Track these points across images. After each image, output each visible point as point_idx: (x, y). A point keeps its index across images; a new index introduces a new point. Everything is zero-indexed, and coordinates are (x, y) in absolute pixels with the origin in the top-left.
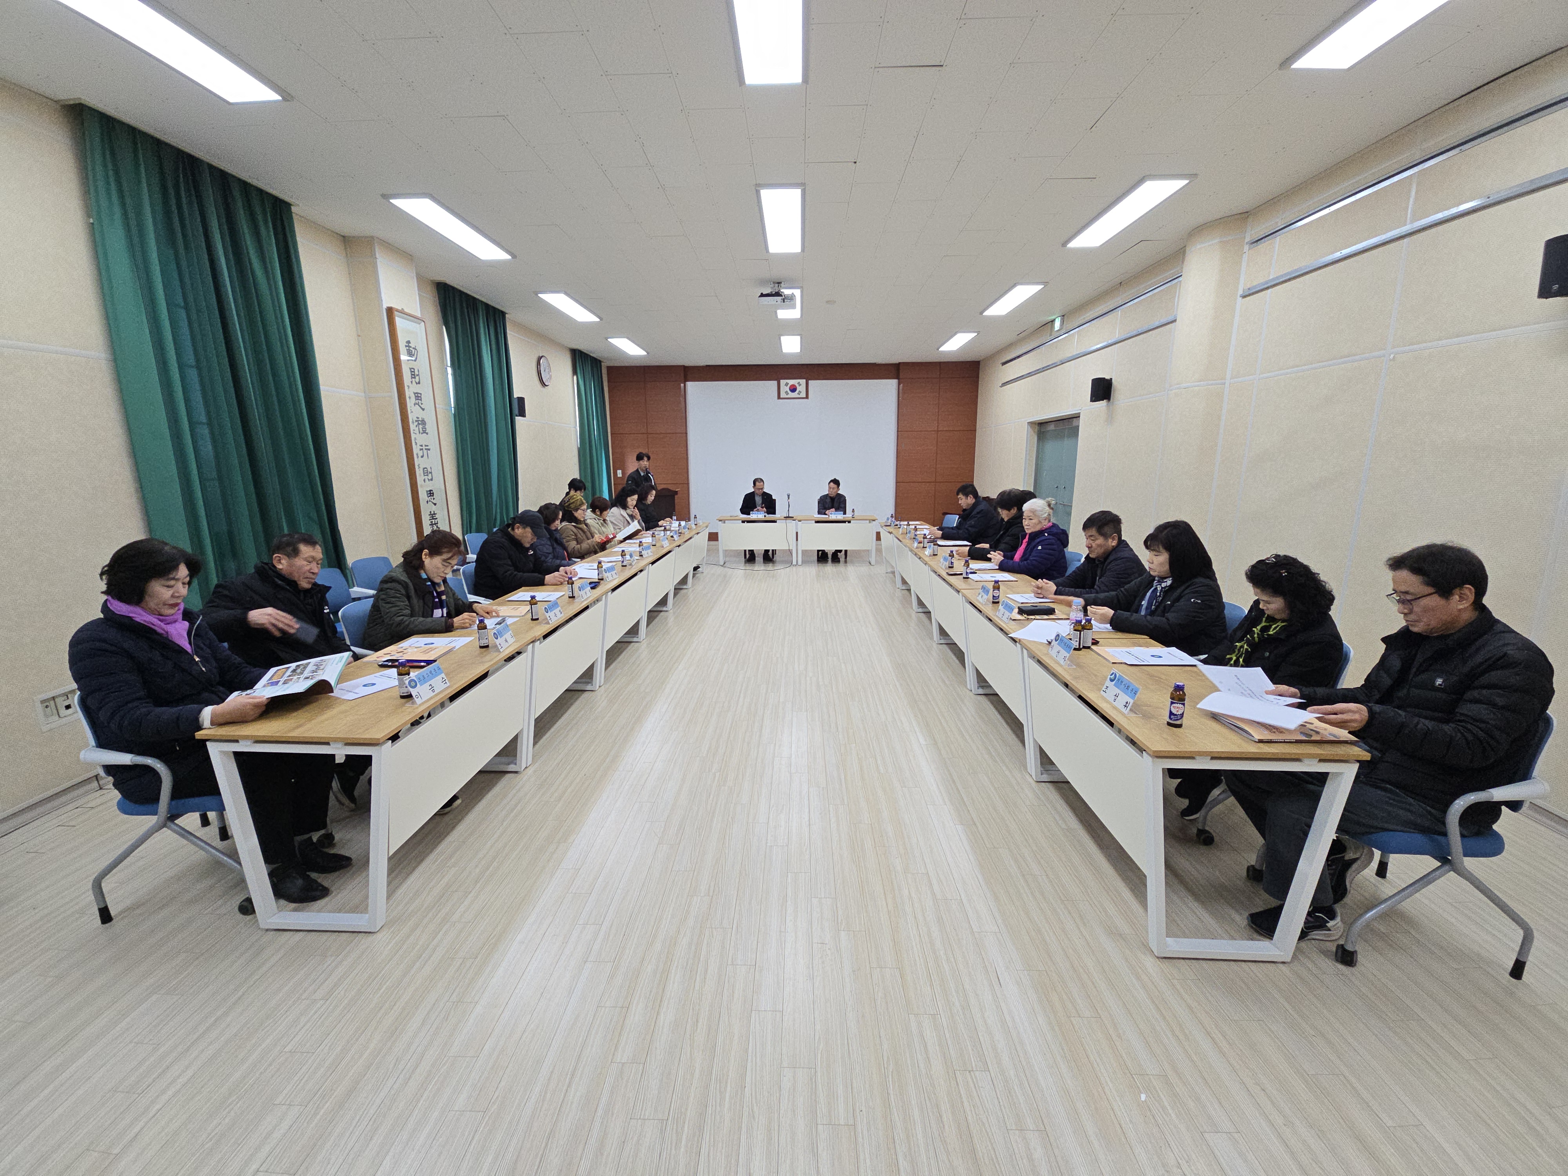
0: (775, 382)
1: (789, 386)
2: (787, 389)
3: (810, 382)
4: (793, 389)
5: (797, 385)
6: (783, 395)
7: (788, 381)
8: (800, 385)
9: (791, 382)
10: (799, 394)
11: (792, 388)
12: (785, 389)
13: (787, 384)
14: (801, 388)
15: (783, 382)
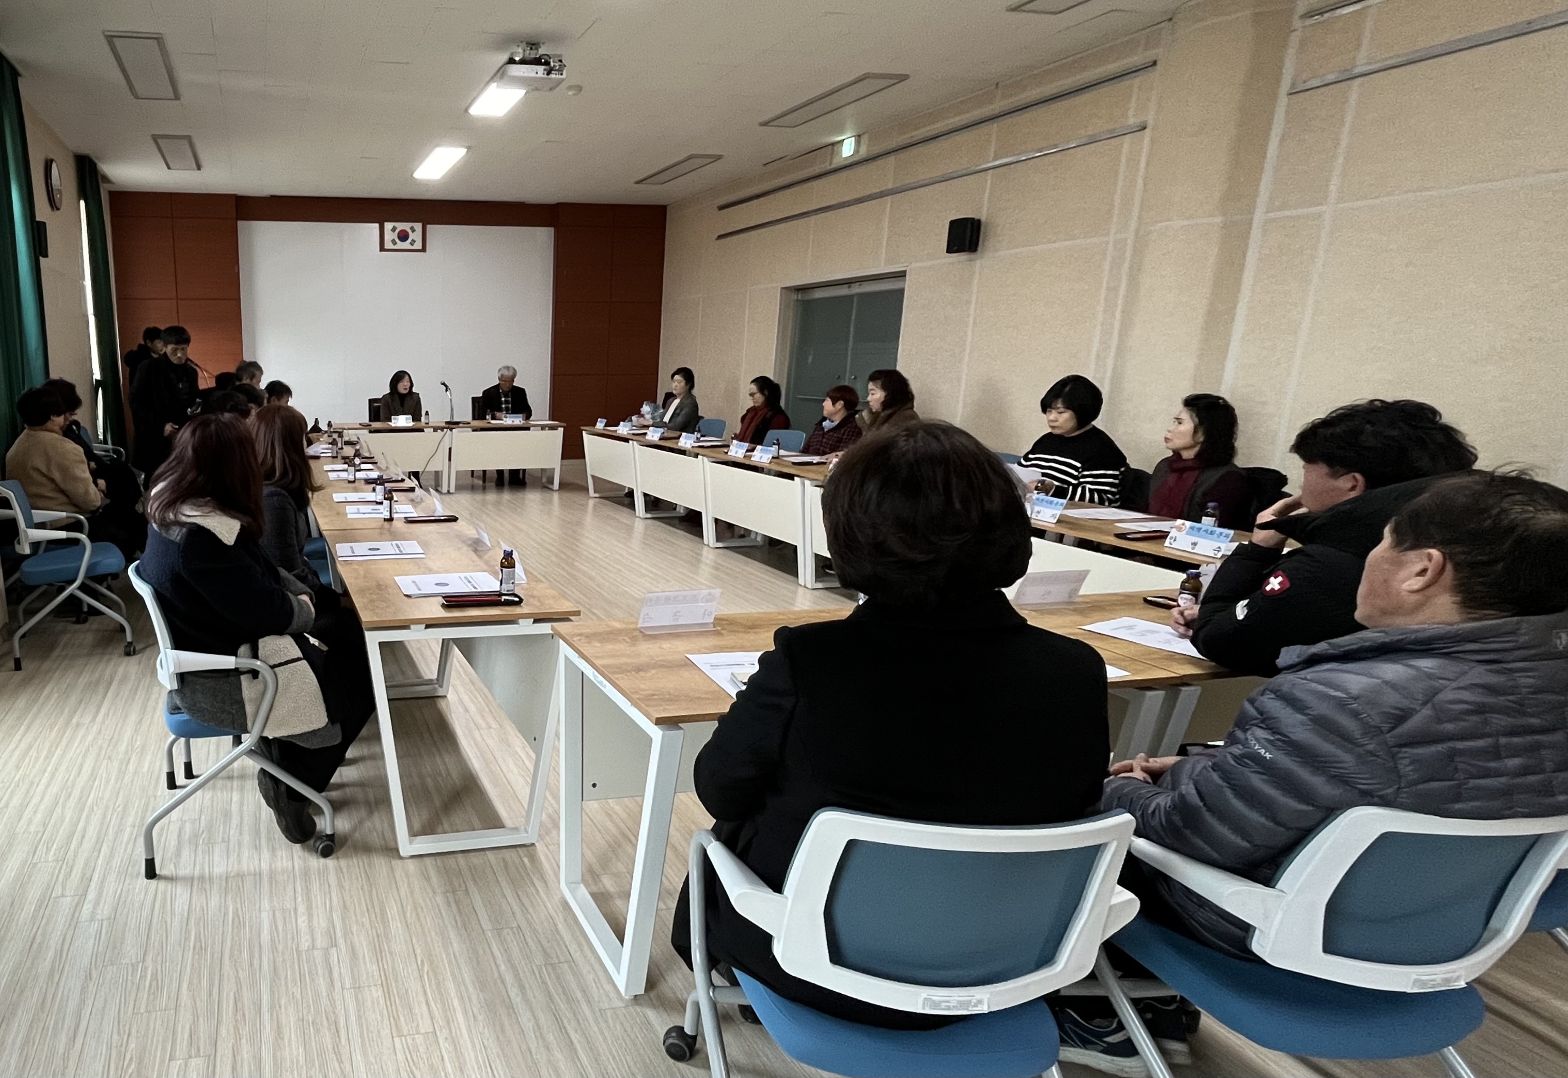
0: (377, 225)
1: (397, 231)
2: (395, 236)
3: (429, 227)
4: (403, 236)
5: (410, 231)
6: (389, 245)
7: (397, 225)
8: (413, 230)
9: (401, 226)
10: (412, 244)
11: (401, 235)
12: (389, 236)
13: (394, 229)
14: (416, 236)
15: (388, 226)
